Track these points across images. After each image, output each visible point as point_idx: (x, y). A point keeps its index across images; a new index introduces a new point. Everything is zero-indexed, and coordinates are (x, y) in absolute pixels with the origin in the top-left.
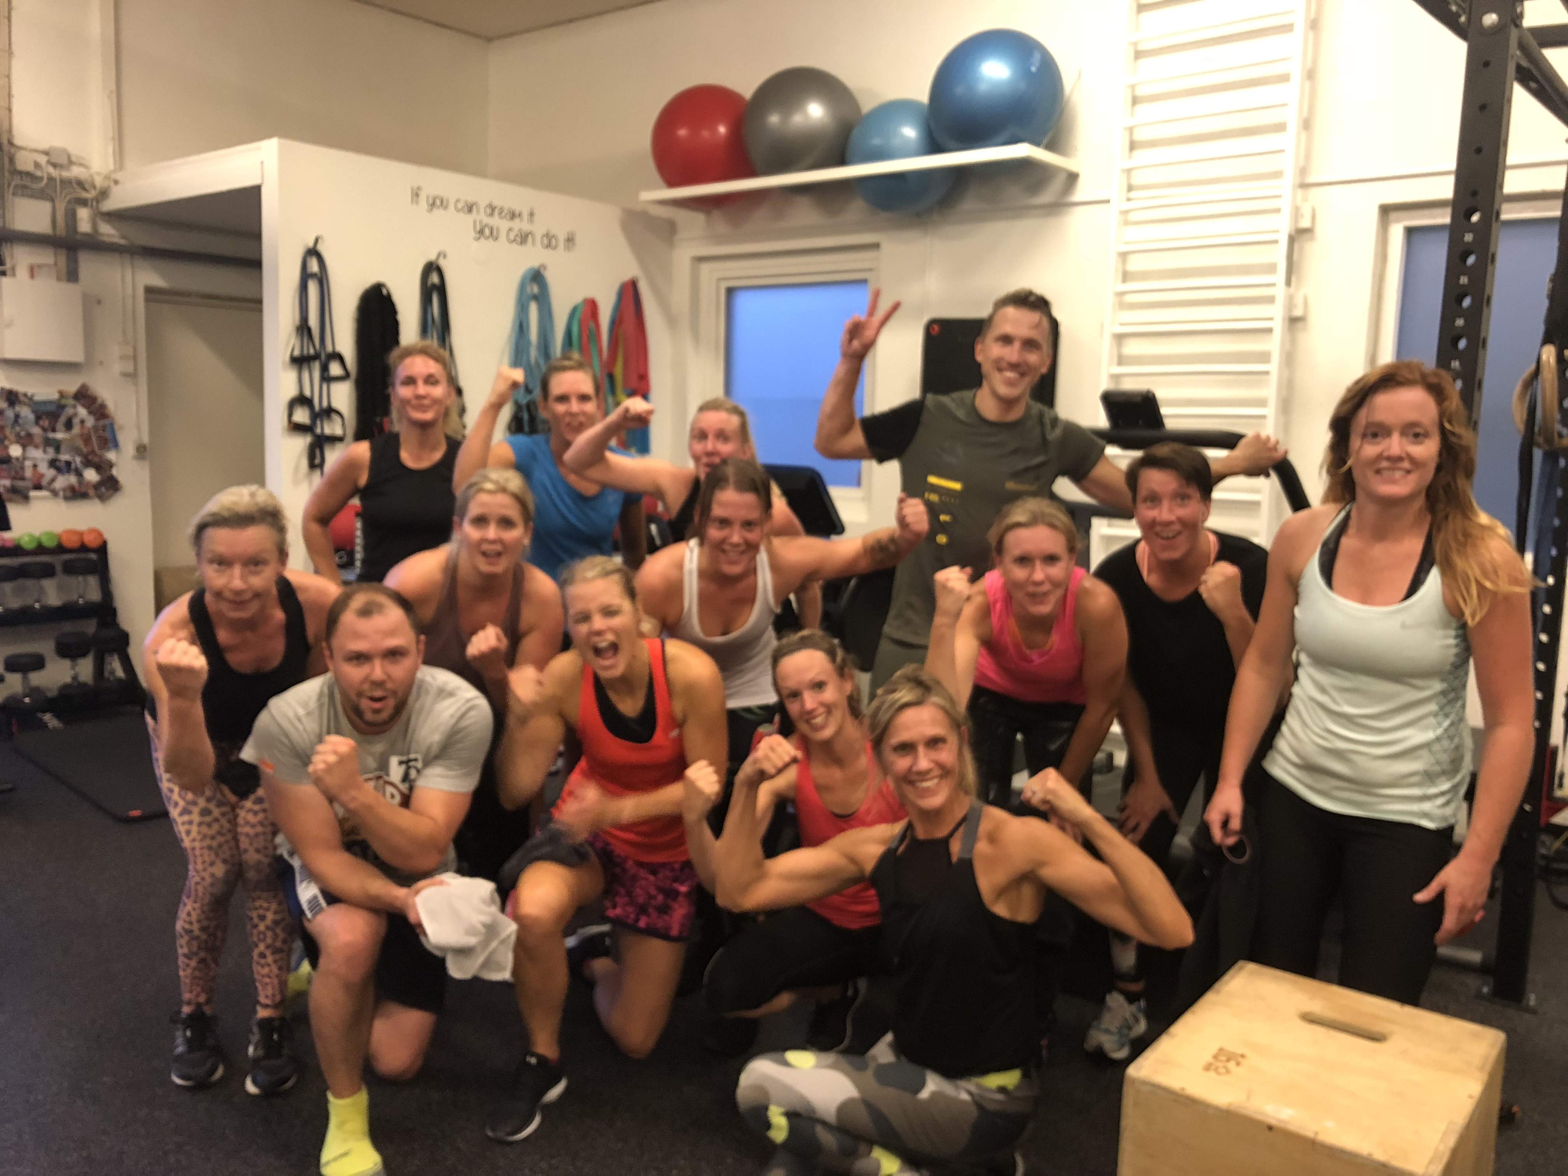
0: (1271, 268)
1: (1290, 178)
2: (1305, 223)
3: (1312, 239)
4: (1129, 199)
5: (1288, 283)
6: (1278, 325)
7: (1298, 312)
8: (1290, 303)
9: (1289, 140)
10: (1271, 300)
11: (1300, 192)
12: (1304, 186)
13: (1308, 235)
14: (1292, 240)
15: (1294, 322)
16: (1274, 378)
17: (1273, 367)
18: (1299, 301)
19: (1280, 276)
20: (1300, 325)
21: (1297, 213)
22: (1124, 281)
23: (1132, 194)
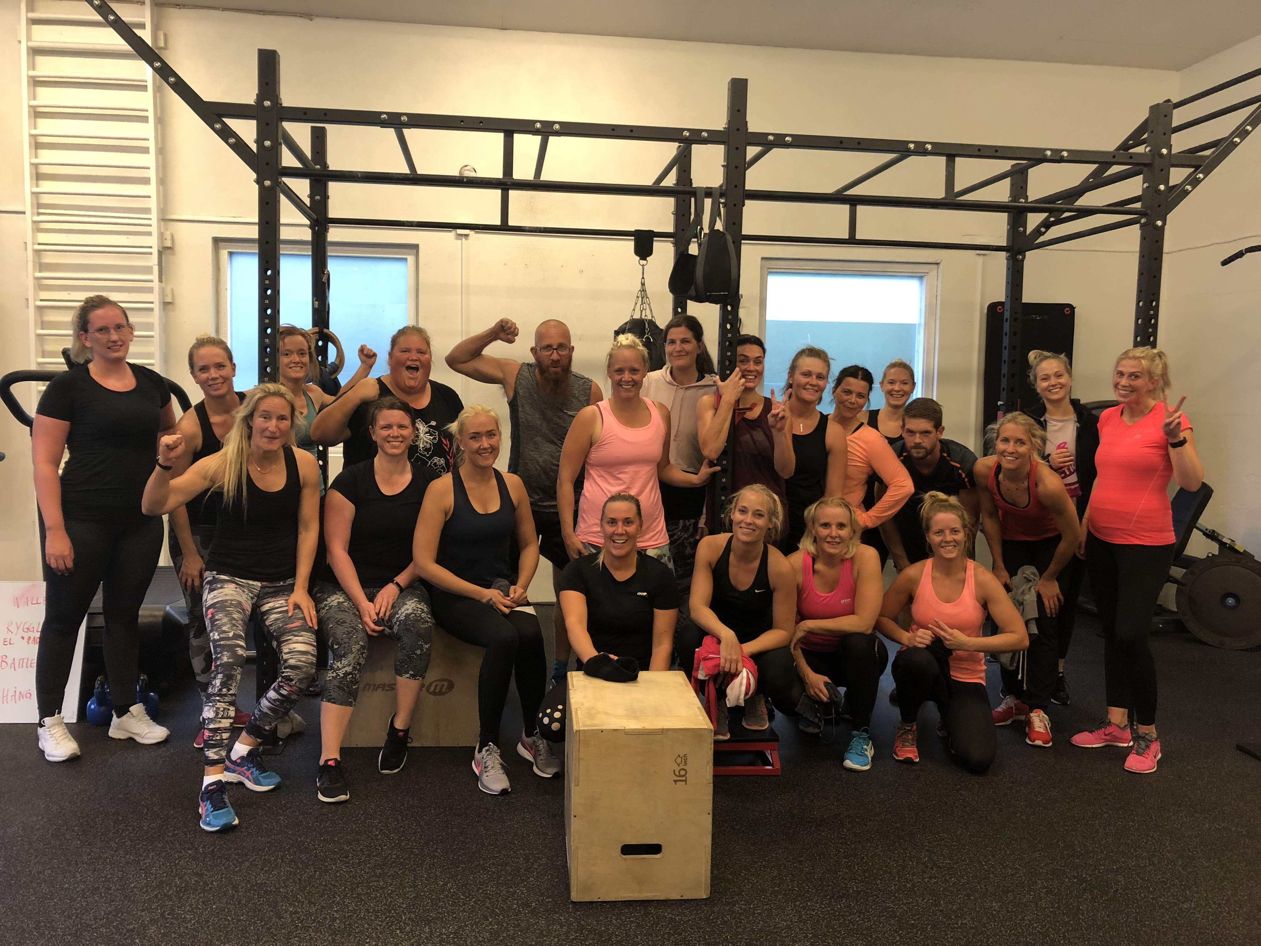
0: (148, 270)
1: (154, 216)
2: (168, 244)
3: (174, 254)
4: (39, 214)
5: (161, 281)
6: (156, 306)
7: (169, 300)
8: (163, 292)
9: (151, 189)
10: (150, 290)
11: (162, 223)
12: (165, 220)
13: (169, 251)
14: (160, 253)
15: (166, 305)
16: (157, 340)
17: (155, 333)
18: (169, 292)
19: (155, 276)
20: (170, 307)
21: (161, 236)
22: (40, 271)
23: (41, 211)
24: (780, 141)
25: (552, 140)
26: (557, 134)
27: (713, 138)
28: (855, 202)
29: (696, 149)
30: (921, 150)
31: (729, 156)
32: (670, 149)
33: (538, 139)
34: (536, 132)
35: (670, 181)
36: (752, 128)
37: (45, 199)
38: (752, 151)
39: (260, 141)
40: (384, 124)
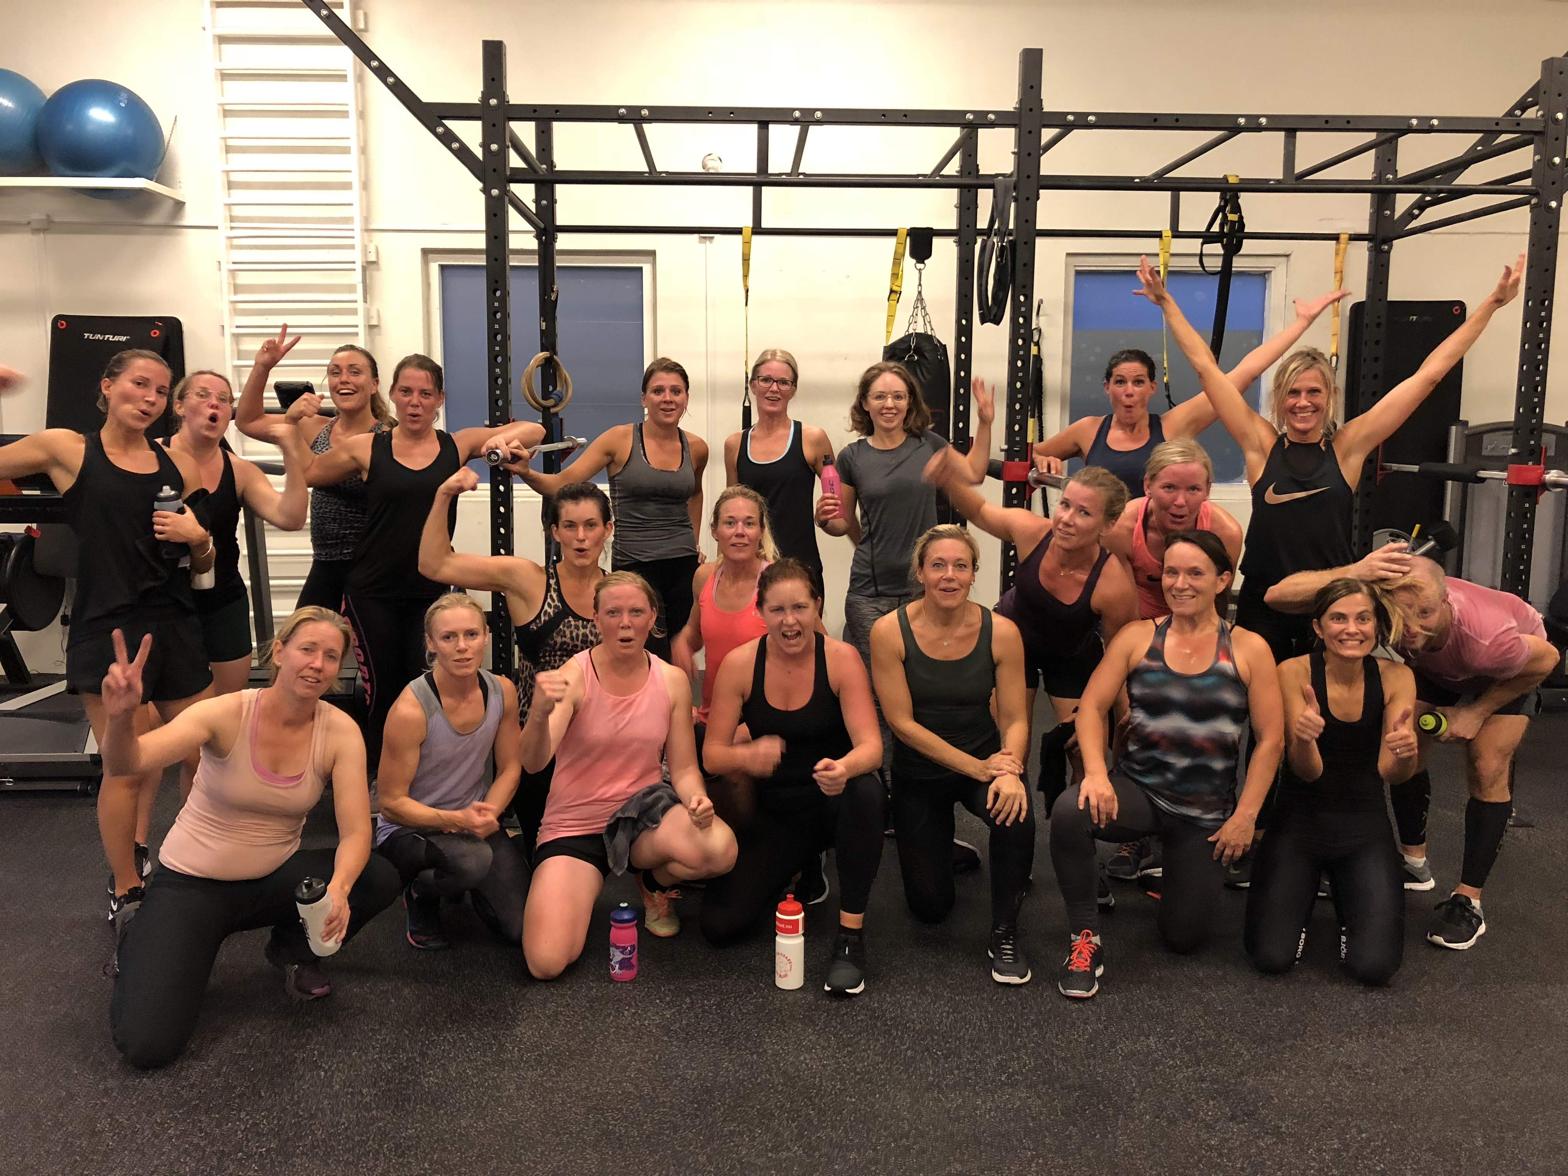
0: (351, 288)
1: (357, 225)
2: (372, 258)
3: (378, 270)
4: (232, 228)
5: (365, 301)
6: (361, 330)
7: (374, 322)
8: (368, 317)
9: (353, 195)
10: (354, 312)
11: (366, 234)
12: (368, 230)
13: (372, 266)
14: (364, 269)
15: (372, 328)
18: (374, 314)
19: (359, 295)
20: (375, 330)
21: (365, 250)
22: (236, 293)
23: (234, 225)
24: (1082, 122)
25: (813, 129)
26: (819, 122)
27: (1002, 120)
28: (1177, 187)
29: (983, 134)
30: (1254, 125)
31: (1020, 141)
32: (950, 135)
33: (797, 129)
34: (795, 122)
35: (953, 169)
36: (1047, 107)
37: (237, 211)
38: (1047, 134)
39: (485, 145)
40: (622, 120)
